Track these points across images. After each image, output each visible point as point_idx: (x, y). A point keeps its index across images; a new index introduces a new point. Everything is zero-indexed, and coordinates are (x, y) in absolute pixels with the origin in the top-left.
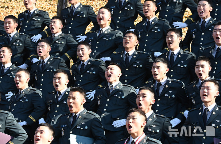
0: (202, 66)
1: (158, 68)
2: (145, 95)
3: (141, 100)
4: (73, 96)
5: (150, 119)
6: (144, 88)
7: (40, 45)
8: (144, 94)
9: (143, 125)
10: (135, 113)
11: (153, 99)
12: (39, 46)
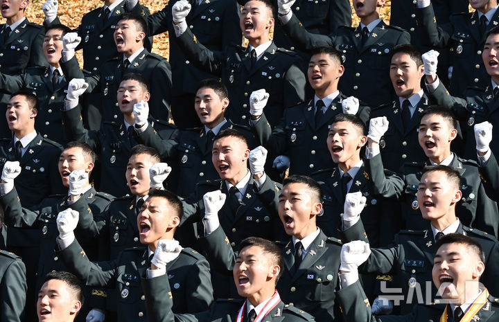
0: (433, 126)
1: (342, 133)
2: (296, 197)
3: (288, 209)
4: (152, 205)
5: (313, 252)
6: (294, 179)
7: (125, 85)
8: (295, 194)
9: (271, 275)
10: (254, 248)
11: (316, 204)
12: (122, 90)
